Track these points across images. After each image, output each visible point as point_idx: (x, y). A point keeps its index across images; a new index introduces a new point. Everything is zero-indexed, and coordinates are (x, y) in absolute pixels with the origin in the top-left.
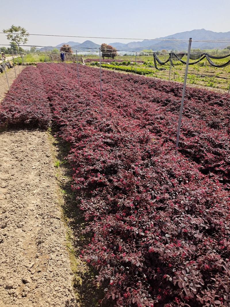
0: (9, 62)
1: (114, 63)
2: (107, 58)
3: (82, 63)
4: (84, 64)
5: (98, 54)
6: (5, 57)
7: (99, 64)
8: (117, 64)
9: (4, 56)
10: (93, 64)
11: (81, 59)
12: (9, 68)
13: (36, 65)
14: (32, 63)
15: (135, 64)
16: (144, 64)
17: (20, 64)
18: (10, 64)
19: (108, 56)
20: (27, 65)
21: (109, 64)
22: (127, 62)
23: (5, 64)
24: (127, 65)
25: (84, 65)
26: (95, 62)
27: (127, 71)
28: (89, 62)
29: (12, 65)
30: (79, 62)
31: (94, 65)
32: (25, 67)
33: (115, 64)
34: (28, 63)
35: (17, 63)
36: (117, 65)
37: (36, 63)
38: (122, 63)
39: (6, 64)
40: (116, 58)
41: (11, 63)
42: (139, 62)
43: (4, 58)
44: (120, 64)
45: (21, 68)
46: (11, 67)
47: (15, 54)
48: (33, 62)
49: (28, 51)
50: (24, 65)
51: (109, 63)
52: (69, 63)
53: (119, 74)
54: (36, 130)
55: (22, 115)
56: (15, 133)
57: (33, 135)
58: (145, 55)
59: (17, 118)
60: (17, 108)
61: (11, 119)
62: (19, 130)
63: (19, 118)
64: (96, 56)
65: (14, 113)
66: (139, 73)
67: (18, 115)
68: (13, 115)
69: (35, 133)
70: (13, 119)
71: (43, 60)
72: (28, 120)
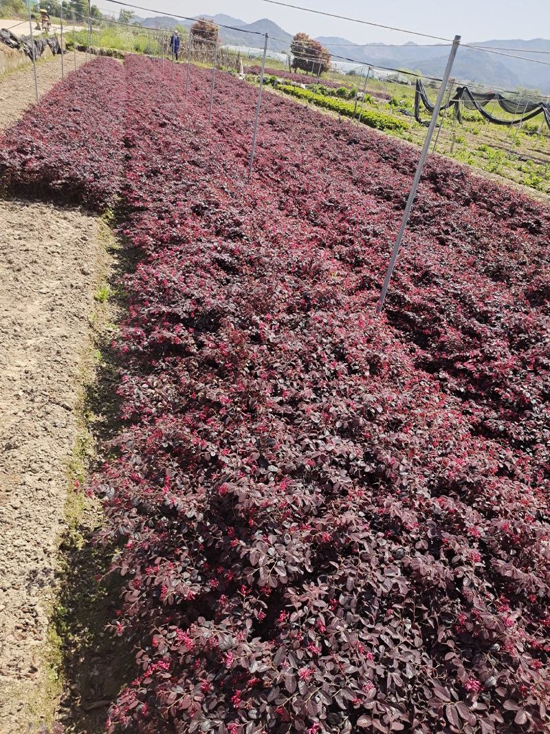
0: (56, 38)
1: (317, 87)
2: (302, 71)
3: (237, 75)
4: (242, 76)
5: (285, 57)
6: (49, 24)
7: (279, 83)
8: (323, 91)
9: (47, 19)
10: (265, 82)
11: (237, 61)
12: (54, 53)
13: (122, 57)
14: (115, 52)
15: (368, 99)
16: (390, 103)
17: (82, 49)
18: (57, 43)
19: (307, 67)
20: (102, 53)
21: (303, 89)
22: (348, 92)
23: (44, 41)
24: (349, 98)
25: (240, 78)
26: (270, 77)
27: (343, 112)
28: (254, 73)
29: (64, 48)
30: (230, 69)
31: (267, 84)
32: (94, 57)
33: (319, 91)
34: (105, 49)
35: (77, 44)
36: (323, 93)
37: (123, 53)
38: (335, 91)
39: (47, 41)
40: (326, 76)
41: (63, 42)
42: (379, 95)
43: (45, 25)
44: (332, 94)
45: (83, 57)
46: (59, 52)
47: (79, 20)
48: (117, 50)
49: (113, 18)
50: (93, 52)
51: (303, 86)
52: (206, 66)
53: (319, 115)
54: (74, 210)
55: (46, 165)
56: (23, 206)
57: (65, 218)
58: (402, 83)
59: (31, 172)
60: (38, 148)
61: (18, 170)
62: (33, 202)
63: (37, 172)
64: (277, 62)
65: (28, 157)
66: (371, 123)
67: (34, 165)
68: (24, 163)
69: (69, 214)
70: (23, 171)
71: (142, 48)
72: (59, 182)
